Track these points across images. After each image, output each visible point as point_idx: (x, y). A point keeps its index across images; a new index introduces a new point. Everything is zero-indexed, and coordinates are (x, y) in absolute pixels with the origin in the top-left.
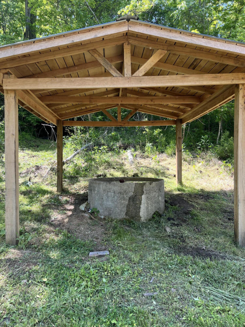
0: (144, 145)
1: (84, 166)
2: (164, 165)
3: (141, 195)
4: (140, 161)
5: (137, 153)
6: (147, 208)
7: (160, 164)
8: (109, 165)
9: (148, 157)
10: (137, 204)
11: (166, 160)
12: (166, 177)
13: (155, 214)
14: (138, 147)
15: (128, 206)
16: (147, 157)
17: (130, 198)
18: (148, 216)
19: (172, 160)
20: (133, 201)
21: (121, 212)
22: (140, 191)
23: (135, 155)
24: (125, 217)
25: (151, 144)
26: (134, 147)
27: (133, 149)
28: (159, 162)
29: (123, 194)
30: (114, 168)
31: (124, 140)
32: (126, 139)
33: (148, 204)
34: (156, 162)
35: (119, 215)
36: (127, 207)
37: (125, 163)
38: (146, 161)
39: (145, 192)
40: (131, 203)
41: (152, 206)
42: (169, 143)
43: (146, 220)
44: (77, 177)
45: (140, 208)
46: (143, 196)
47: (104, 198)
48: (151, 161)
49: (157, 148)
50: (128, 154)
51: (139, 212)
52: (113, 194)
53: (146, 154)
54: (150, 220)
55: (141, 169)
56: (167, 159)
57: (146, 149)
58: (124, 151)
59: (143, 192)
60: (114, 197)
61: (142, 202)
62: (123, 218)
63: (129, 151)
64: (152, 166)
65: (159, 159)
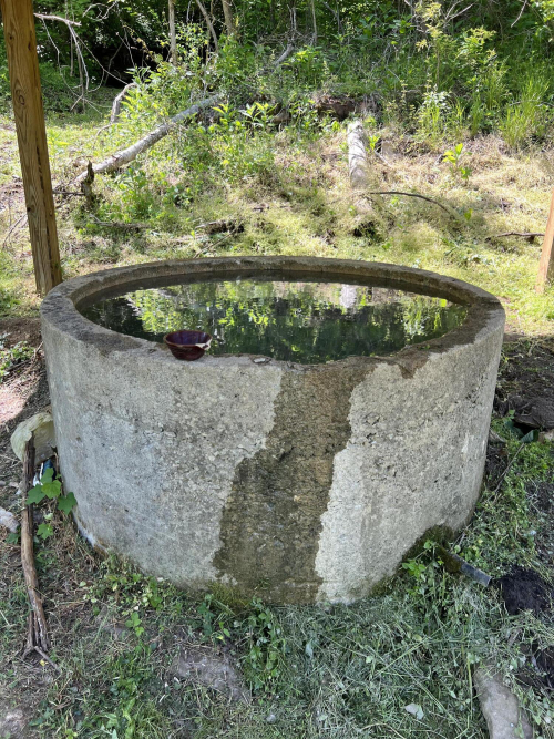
0: (416, 101)
1: (174, 182)
2: (489, 187)
3: (329, 453)
4: (392, 166)
5: (384, 132)
6: (369, 527)
7: (475, 179)
8: (268, 181)
9: (425, 149)
10: (296, 506)
11: (497, 164)
12: (494, 243)
13: (415, 552)
14: (389, 106)
15: (232, 517)
16: (423, 153)
17: (243, 472)
18: (368, 567)
19: (523, 166)
20: (268, 487)
21: (185, 546)
22: (323, 423)
23: (374, 139)
24: (211, 574)
25: (442, 95)
26: (378, 109)
27: (370, 118)
28: (469, 171)
29: (194, 440)
30: (284, 196)
31: (343, 81)
32: (349, 76)
33: (374, 501)
34: (454, 172)
35: (178, 560)
36: (225, 522)
37: (335, 173)
38: (418, 168)
39: (358, 429)
40: (254, 500)
41: (405, 509)
42: (516, 93)
43: (355, 592)
44: (138, 230)
45: (315, 528)
46: (342, 460)
47: (86, 439)
48: (435, 169)
49: (467, 111)
50: (349, 138)
51: (312, 550)
52: (129, 428)
53: (421, 136)
54: (380, 591)
55: (393, 200)
56: (504, 158)
57: (423, 115)
58: (335, 124)
59: (348, 430)
60: (136, 448)
61: (334, 492)
62: (196, 581)
63: (353, 125)
64: (436, 190)
65: (468, 159)
